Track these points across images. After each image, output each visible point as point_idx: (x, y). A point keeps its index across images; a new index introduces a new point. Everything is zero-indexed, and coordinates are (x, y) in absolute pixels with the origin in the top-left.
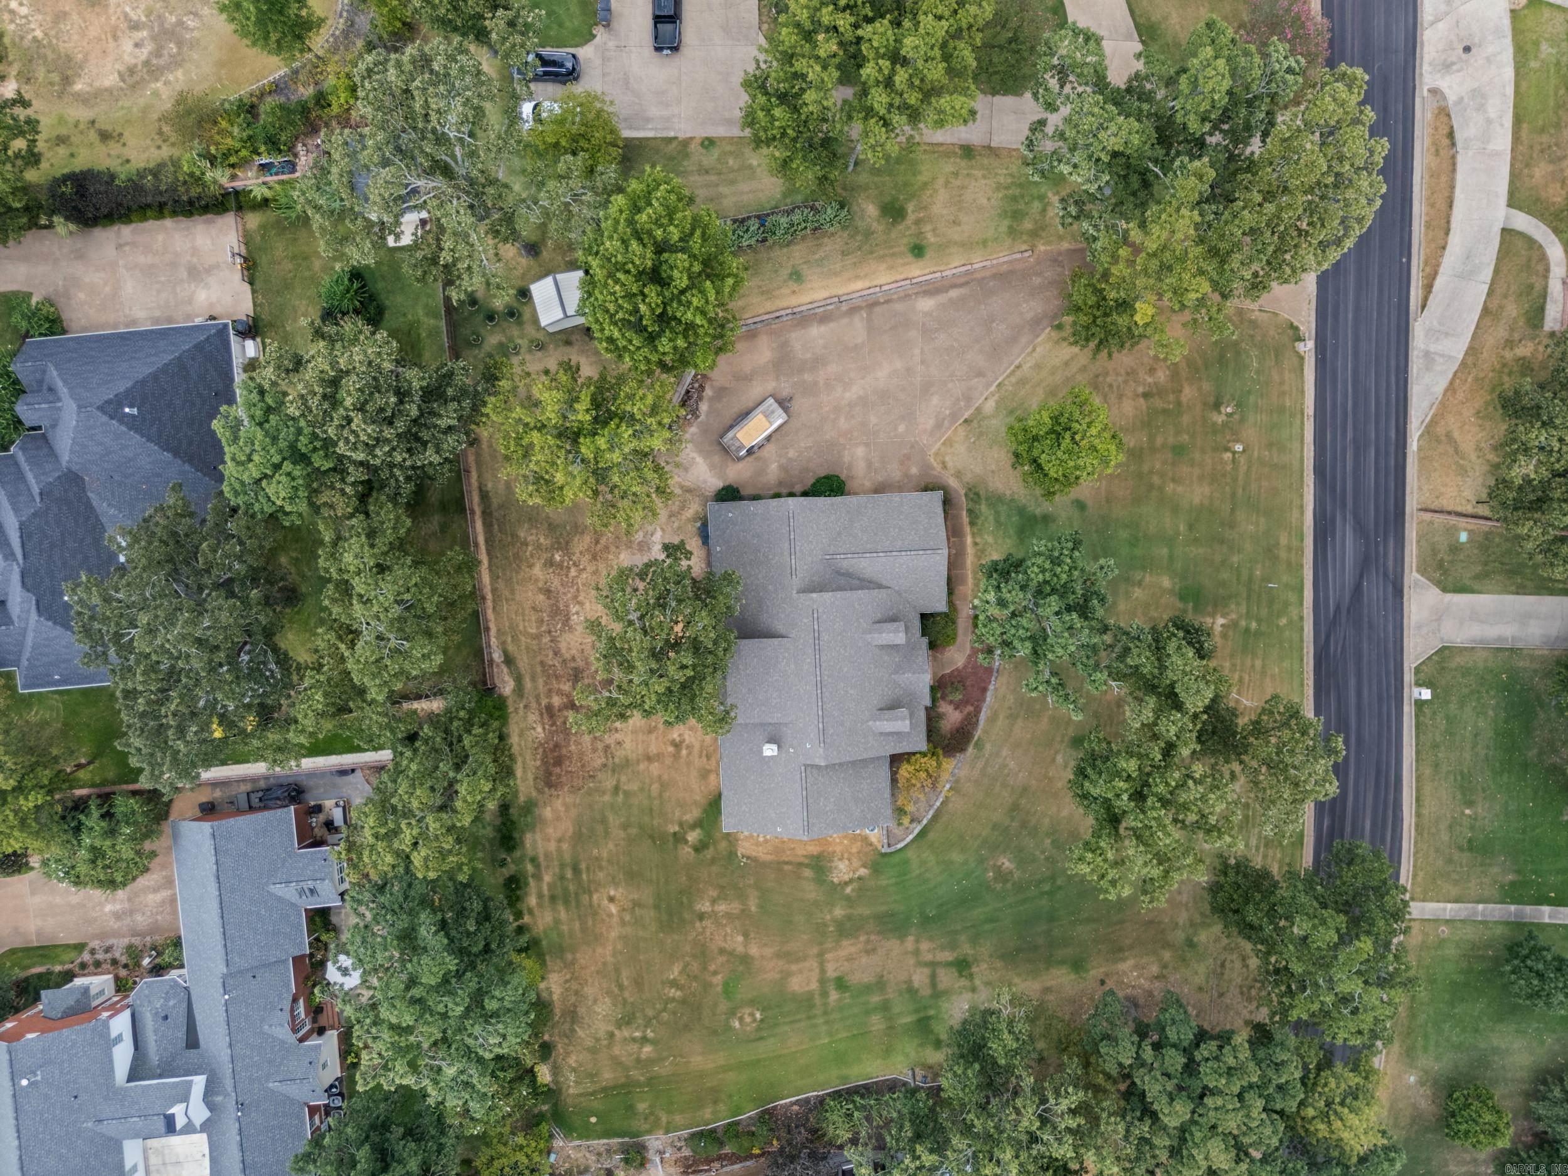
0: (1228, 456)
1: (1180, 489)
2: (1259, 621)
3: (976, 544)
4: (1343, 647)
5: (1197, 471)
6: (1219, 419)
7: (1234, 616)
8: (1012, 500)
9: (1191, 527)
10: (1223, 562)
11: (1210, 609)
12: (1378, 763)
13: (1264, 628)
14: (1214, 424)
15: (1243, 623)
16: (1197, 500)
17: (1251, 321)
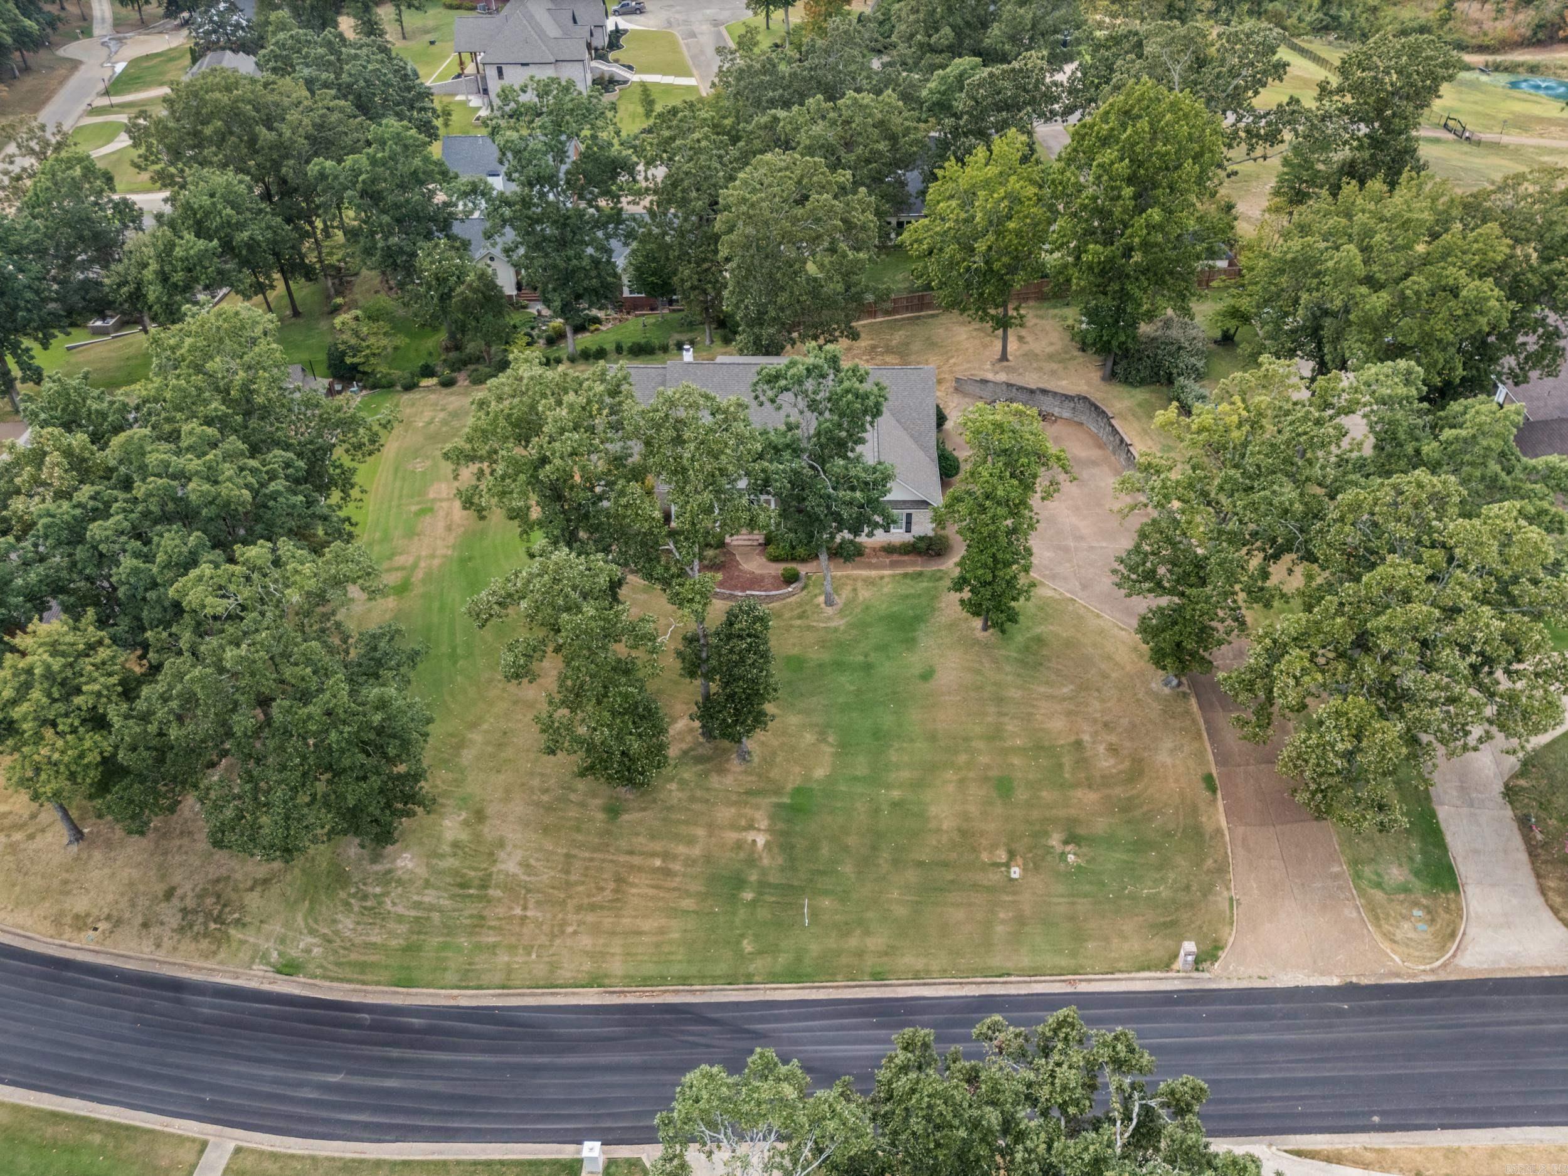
0: (1002, 856)
1: (951, 788)
2: (753, 903)
3: (882, 578)
4: (696, 1045)
5: (973, 809)
6: (1055, 841)
7: (766, 862)
8: (934, 610)
9: (895, 805)
10: (846, 849)
11: (781, 826)
12: (491, 1101)
13: (742, 913)
14: (1046, 834)
15: (754, 877)
16: (933, 810)
17: (1212, 885)
